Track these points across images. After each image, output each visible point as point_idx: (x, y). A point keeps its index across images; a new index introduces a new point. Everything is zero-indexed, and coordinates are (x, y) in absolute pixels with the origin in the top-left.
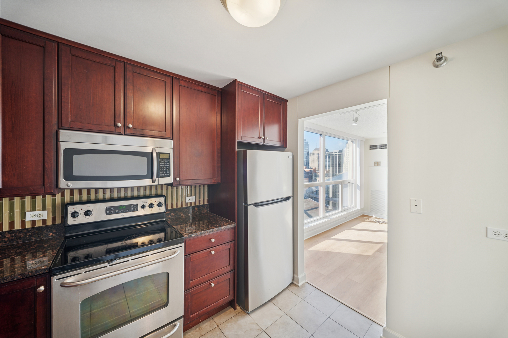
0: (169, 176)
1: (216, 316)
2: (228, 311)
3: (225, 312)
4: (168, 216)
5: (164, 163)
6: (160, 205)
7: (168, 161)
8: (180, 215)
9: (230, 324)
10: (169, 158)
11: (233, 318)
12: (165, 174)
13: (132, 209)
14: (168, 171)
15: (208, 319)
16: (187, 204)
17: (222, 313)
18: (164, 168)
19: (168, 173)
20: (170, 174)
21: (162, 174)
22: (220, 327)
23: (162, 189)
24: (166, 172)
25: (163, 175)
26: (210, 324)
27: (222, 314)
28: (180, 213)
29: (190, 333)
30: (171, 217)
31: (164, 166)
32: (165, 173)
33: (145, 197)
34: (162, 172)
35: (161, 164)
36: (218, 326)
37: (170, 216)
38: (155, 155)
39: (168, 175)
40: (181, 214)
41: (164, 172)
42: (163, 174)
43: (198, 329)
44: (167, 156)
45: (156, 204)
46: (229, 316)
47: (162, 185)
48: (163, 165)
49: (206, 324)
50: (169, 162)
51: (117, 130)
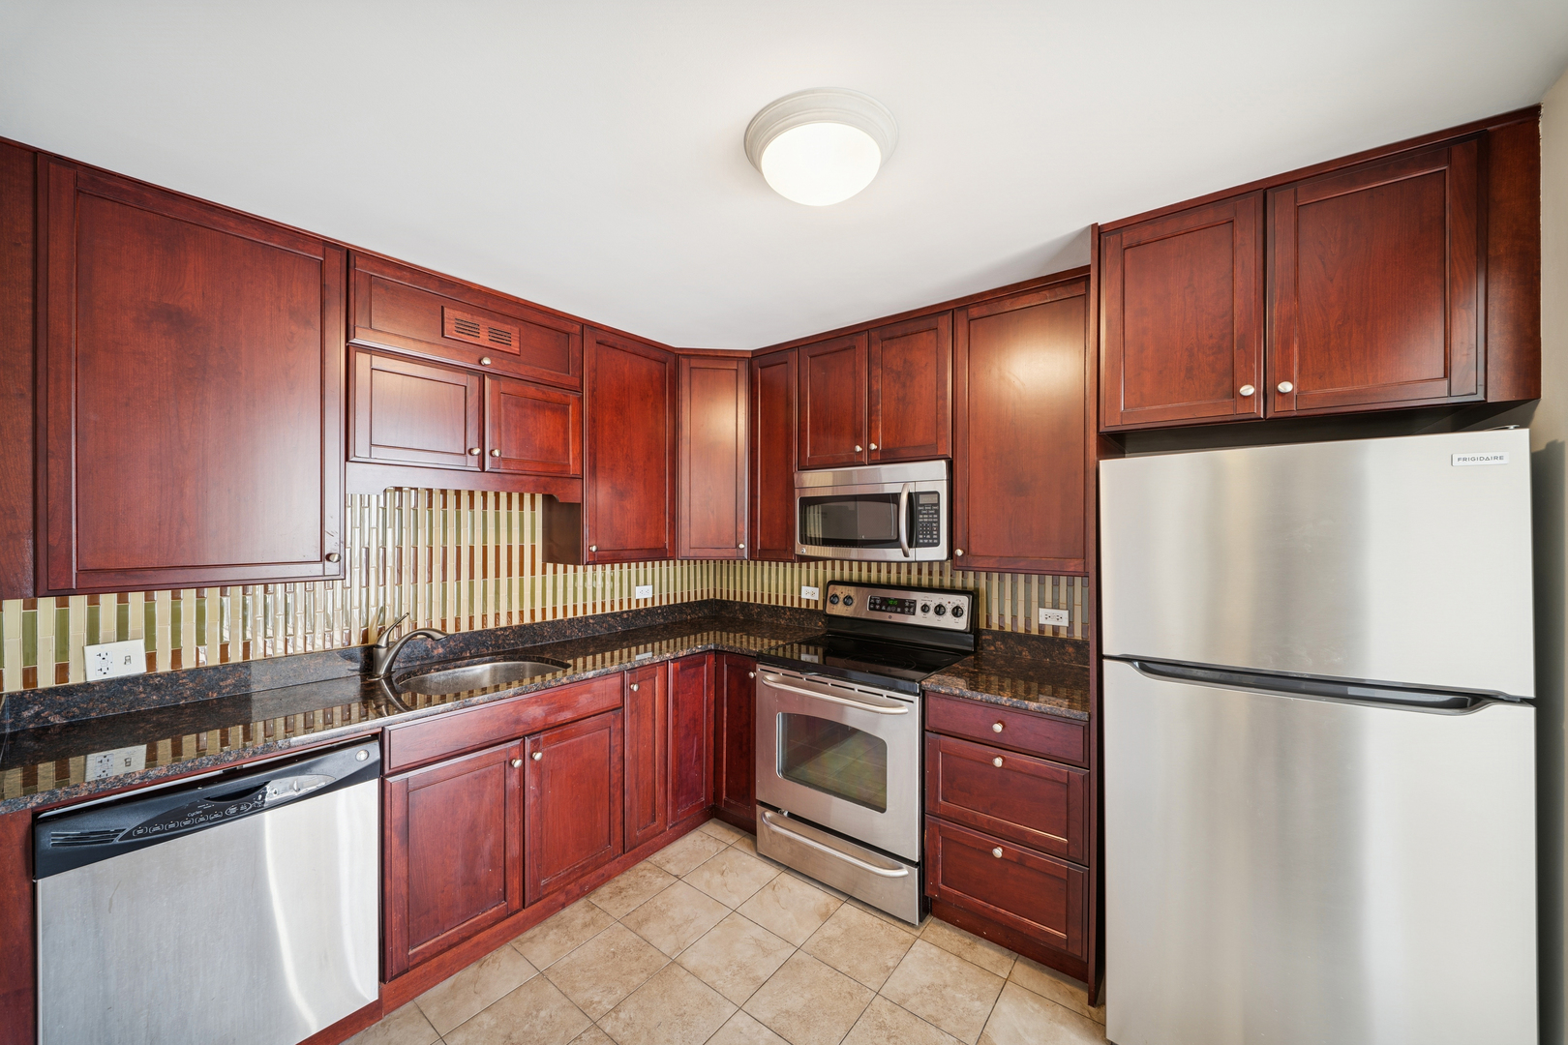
0: (937, 544)
1: (1028, 964)
2: (1068, 986)
3: (1061, 979)
4: (989, 645)
5: (928, 514)
6: (957, 612)
7: (935, 510)
8: (1020, 653)
9: (1036, 1006)
10: (938, 504)
11: (1060, 1009)
12: (928, 539)
13: (906, 610)
14: (935, 533)
15: (1007, 951)
16: (1041, 628)
17: (1048, 973)
18: (927, 526)
19: (935, 537)
20: (938, 539)
21: (923, 539)
22: (1009, 985)
23: (920, 572)
24: (931, 534)
25: (926, 541)
26: (998, 962)
27: (1046, 976)
28: (1020, 648)
29: (948, 932)
30: (996, 650)
31: (928, 522)
32: (928, 536)
33: (930, 589)
34: (923, 534)
35: (921, 516)
36: (1007, 980)
37: (992, 648)
38: (904, 499)
39: (935, 541)
40: (1023, 650)
41: (927, 534)
42: (926, 538)
43: (968, 941)
44: (933, 499)
45: (949, 608)
46: (1058, 996)
47: (920, 563)
48: (926, 520)
49: (991, 952)
50: (937, 512)
51: (856, 459)
